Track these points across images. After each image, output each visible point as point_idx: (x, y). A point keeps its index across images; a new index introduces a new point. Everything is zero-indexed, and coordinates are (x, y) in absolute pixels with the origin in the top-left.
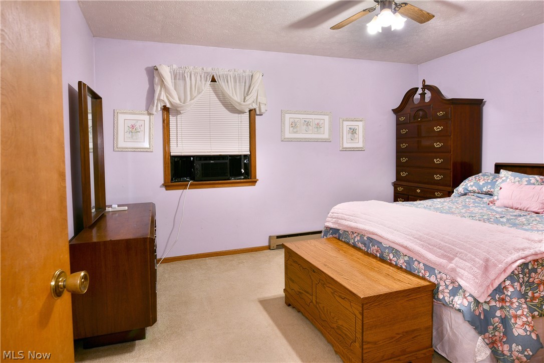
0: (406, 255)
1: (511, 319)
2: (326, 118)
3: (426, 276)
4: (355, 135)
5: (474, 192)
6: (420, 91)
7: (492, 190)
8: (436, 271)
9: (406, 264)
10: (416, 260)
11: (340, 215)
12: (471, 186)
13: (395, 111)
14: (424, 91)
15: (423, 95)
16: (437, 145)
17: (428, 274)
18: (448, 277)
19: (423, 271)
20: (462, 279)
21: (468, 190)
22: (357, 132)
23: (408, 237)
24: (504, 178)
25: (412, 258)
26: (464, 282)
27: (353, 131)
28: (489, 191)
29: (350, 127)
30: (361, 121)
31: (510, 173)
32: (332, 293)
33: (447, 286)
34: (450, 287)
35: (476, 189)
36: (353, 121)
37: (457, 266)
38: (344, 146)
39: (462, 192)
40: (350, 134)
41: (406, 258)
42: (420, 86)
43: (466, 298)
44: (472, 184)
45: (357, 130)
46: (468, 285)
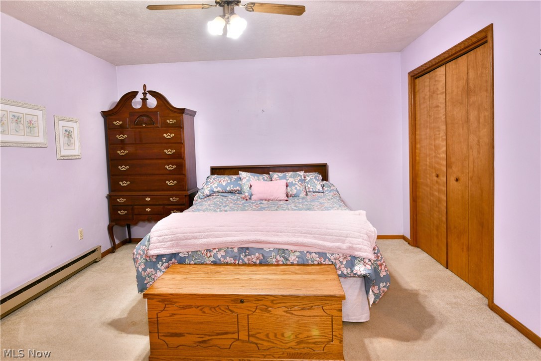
0: (295, 251)
2: (39, 113)
3: (322, 262)
4: (71, 139)
5: (218, 192)
6: (140, 96)
7: (235, 188)
8: (328, 255)
9: (297, 259)
10: (307, 252)
11: (181, 236)
12: (216, 187)
13: (105, 114)
14: (145, 96)
15: (144, 100)
16: (168, 152)
17: (323, 260)
18: (340, 255)
19: (318, 259)
20: (361, 252)
21: (213, 191)
22: (73, 136)
23: (296, 234)
24: (247, 178)
25: (303, 252)
26: (363, 253)
27: (69, 134)
28: (232, 190)
29: (66, 128)
30: (76, 122)
31: (249, 174)
32: (286, 312)
33: (341, 263)
34: (344, 263)
35: (221, 189)
36: (68, 121)
37: (353, 244)
38: (63, 154)
39: (208, 194)
40: (66, 138)
41: (297, 254)
42: (141, 91)
43: (367, 264)
44: (216, 185)
45: (73, 133)
46: (368, 254)
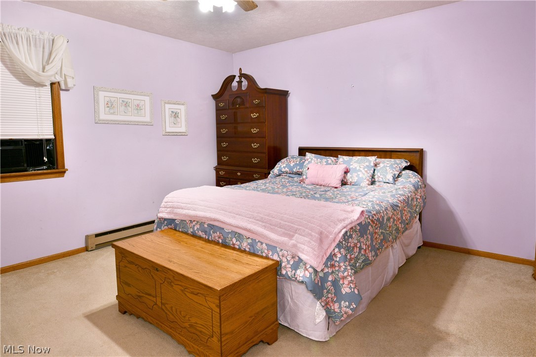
0: (249, 238)
1: (340, 281)
2: (147, 99)
3: (269, 255)
4: (178, 119)
5: (287, 173)
6: (237, 79)
7: (300, 170)
8: (278, 249)
9: (249, 247)
10: (259, 241)
12: (284, 167)
13: (215, 97)
14: (240, 79)
15: (240, 83)
16: (254, 131)
17: (271, 253)
18: (289, 253)
19: (266, 251)
20: (303, 253)
21: (282, 171)
22: (179, 116)
23: (250, 220)
24: (310, 160)
25: (255, 240)
26: (305, 256)
27: (175, 115)
28: (298, 171)
29: (172, 110)
30: (183, 104)
31: (313, 155)
32: (182, 290)
33: (288, 262)
34: (292, 263)
35: (288, 170)
36: (175, 104)
37: (298, 242)
38: (167, 131)
39: (277, 173)
40: (173, 118)
41: (250, 241)
42: (237, 74)
43: (307, 270)
44: (285, 165)
45: (179, 114)
46: (308, 258)
